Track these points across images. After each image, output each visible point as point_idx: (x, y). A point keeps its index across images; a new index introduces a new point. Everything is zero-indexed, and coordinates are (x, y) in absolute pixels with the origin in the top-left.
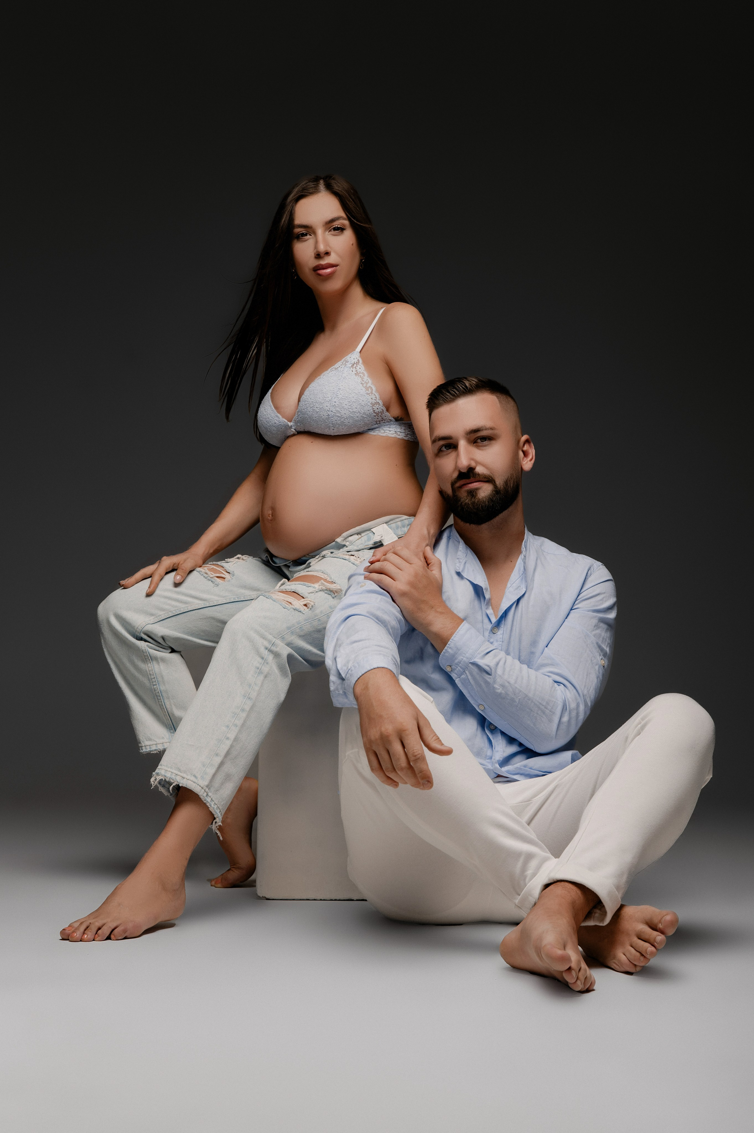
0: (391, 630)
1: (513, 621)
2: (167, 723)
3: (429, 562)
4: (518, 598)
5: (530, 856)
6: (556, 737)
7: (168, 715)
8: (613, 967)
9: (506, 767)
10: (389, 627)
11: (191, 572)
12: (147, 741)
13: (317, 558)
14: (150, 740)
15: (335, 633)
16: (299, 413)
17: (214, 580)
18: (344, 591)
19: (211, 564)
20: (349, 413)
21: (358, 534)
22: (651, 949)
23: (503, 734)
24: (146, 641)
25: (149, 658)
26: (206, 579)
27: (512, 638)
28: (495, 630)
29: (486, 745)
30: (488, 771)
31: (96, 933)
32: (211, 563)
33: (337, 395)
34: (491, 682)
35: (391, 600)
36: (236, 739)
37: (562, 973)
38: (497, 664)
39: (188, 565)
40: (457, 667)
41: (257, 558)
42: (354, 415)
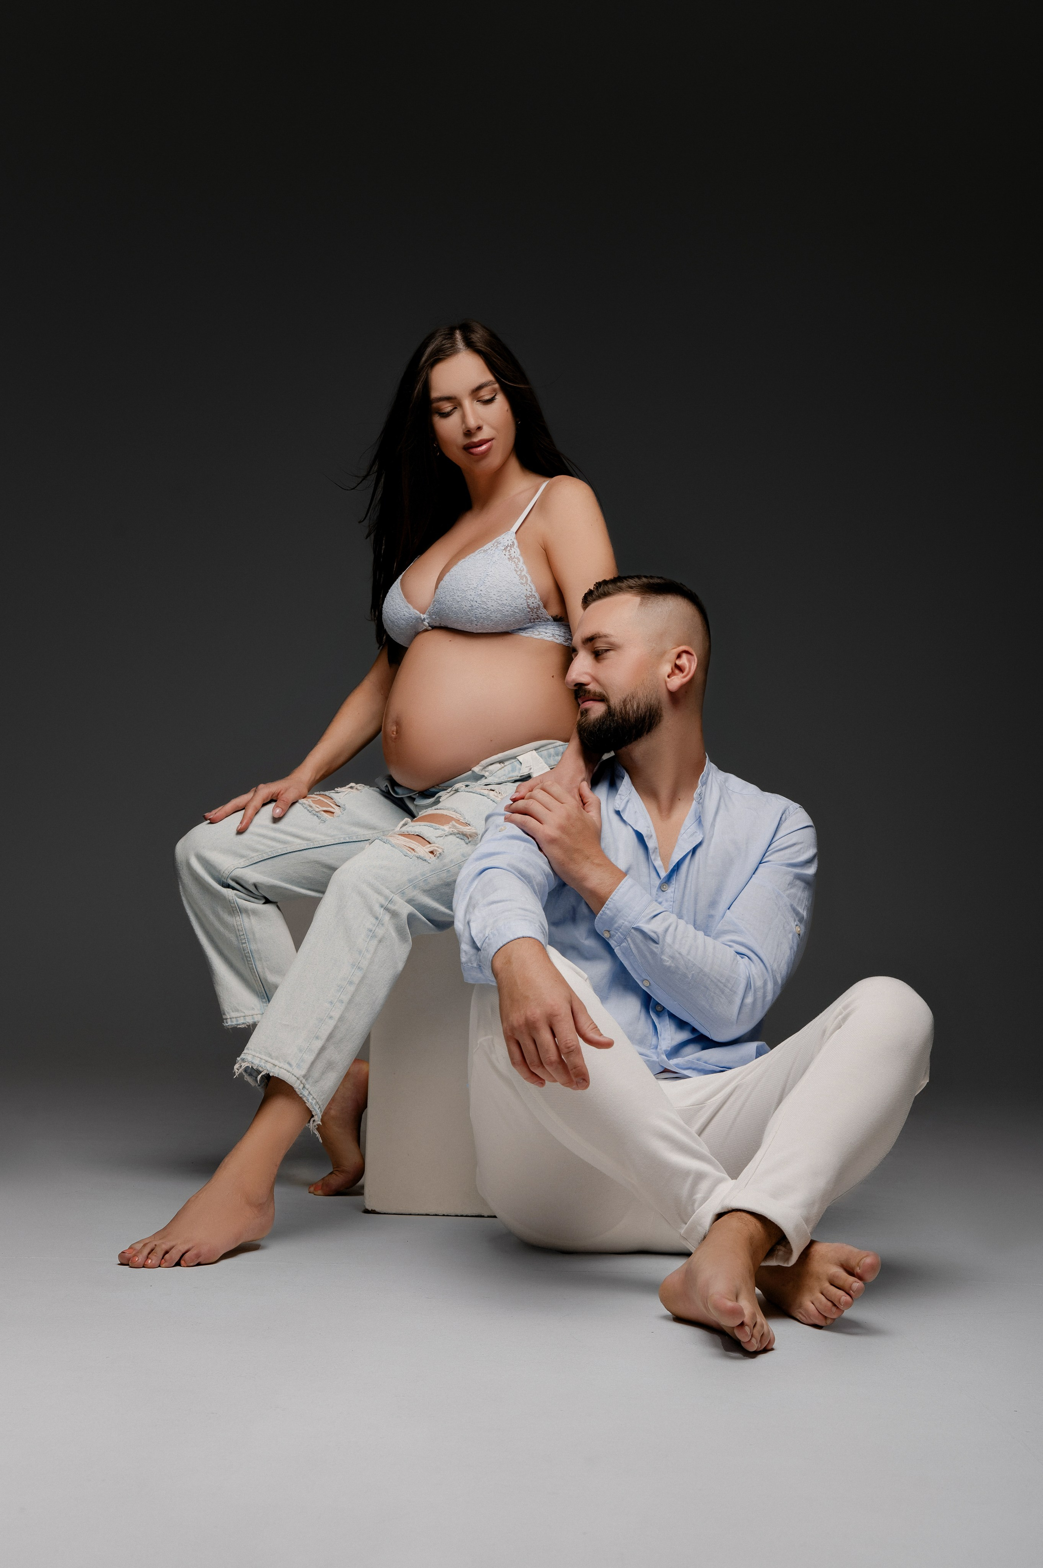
0: (536, 887)
1: (687, 876)
2: (258, 991)
3: (585, 801)
4: (693, 847)
5: (700, 1176)
6: (737, 1022)
7: (259, 981)
8: (798, 1318)
9: (675, 1060)
10: (534, 883)
11: (293, 803)
12: (233, 1012)
13: (449, 791)
14: (237, 1011)
15: (467, 890)
16: (435, 602)
17: (321, 815)
18: (481, 835)
19: (317, 795)
20: (498, 605)
21: (500, 763)
22: (845, 1298)
23: (672, 1016)
24: (234, 888)
25: (237, 910)
26: (310, 814)
27: (686, 898)
28: (664, 887)
29: (651, 1032)
30: (651, 1064)
31: (163, 1258)
32: (318, 793)
33: (485, 582)
34: (658, 953)
35: (536, 849)
36: (341, 1019)
37: (733, 1330)
38: (667, 930)
39: (290, 796)
40: (617, 933)
41: (375, 788)
42: (504, 608)
